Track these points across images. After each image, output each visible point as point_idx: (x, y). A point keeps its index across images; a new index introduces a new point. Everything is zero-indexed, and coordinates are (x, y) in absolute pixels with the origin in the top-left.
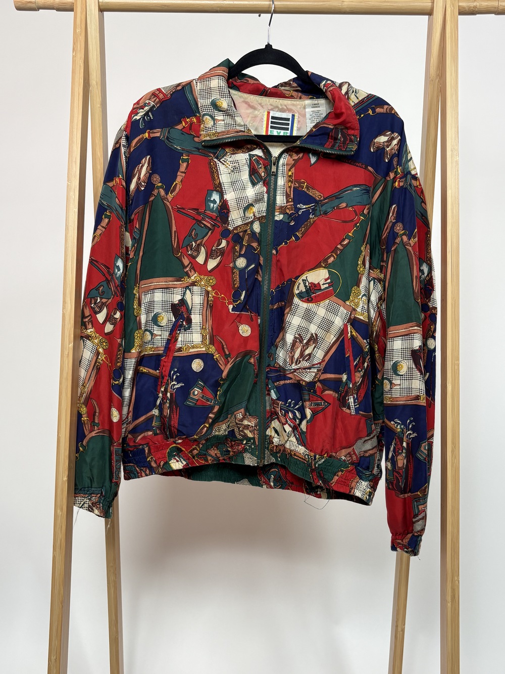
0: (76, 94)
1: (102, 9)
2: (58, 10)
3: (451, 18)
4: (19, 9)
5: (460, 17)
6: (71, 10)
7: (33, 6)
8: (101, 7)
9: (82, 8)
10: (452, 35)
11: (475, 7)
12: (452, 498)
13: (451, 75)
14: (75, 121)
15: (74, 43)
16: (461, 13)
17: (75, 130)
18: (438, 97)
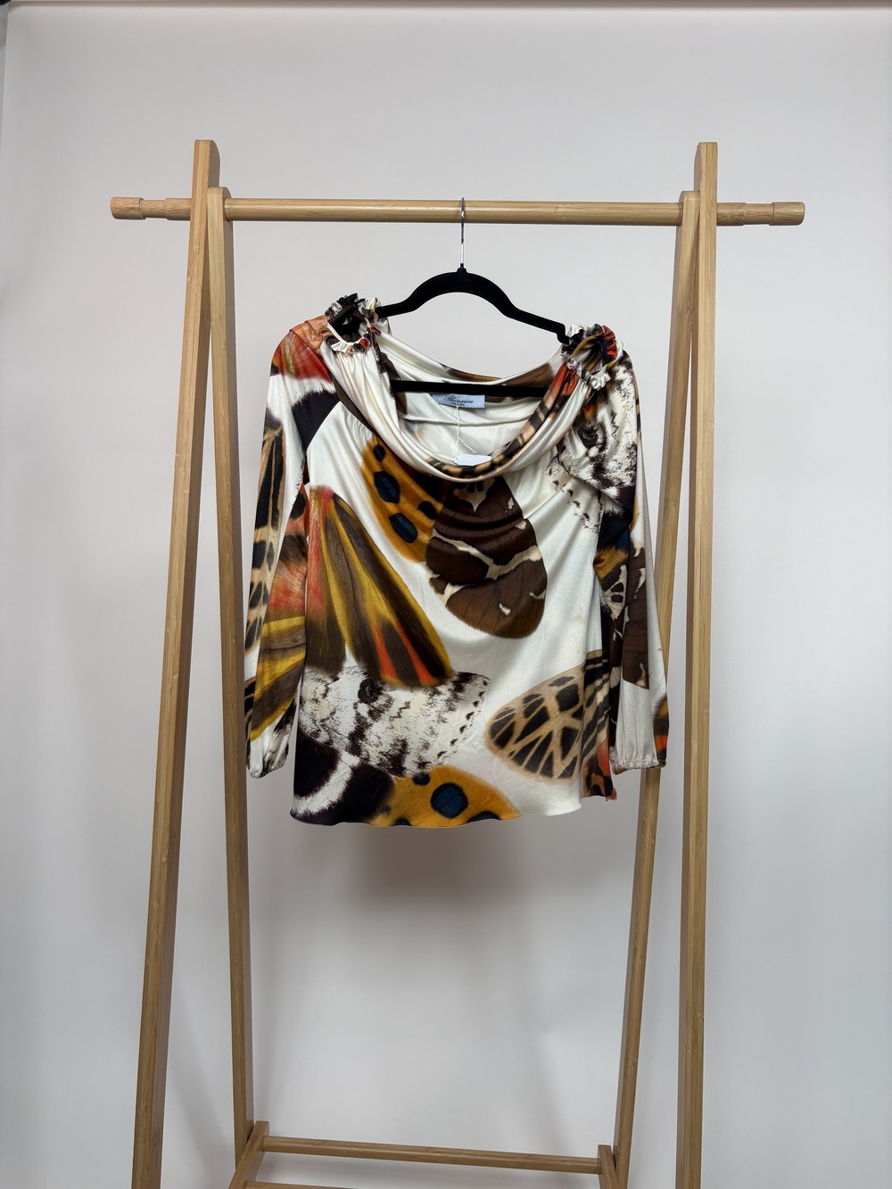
0: (191, 334)
1: (229, 219)
2: (170, 218)
3: (707, 229)
4: (117, 216)
5: (720, 229)
6: (187, 218)
7: (137, 213)
8: (228, 216)
9: (201, 217)
10: (707, 255)
11: (741, 215)
12: (695, 902)
13: (705, 309)
14: (188, 370)
15: (190, 264)
16: (720, 223)
17: (188, 383)
18: (688, 338)
